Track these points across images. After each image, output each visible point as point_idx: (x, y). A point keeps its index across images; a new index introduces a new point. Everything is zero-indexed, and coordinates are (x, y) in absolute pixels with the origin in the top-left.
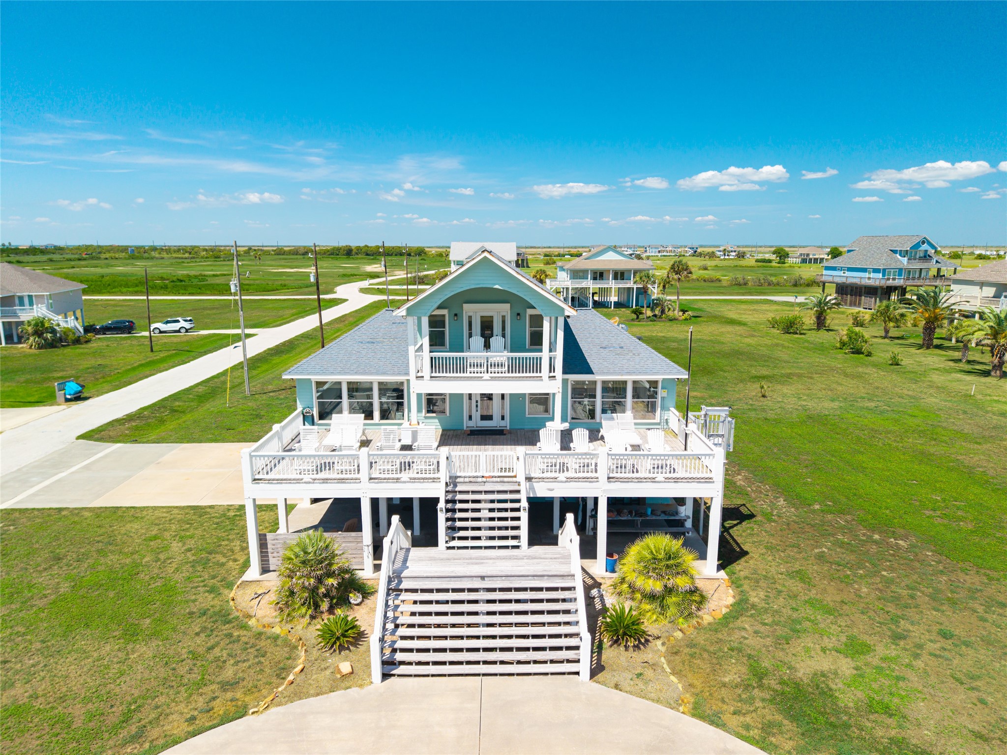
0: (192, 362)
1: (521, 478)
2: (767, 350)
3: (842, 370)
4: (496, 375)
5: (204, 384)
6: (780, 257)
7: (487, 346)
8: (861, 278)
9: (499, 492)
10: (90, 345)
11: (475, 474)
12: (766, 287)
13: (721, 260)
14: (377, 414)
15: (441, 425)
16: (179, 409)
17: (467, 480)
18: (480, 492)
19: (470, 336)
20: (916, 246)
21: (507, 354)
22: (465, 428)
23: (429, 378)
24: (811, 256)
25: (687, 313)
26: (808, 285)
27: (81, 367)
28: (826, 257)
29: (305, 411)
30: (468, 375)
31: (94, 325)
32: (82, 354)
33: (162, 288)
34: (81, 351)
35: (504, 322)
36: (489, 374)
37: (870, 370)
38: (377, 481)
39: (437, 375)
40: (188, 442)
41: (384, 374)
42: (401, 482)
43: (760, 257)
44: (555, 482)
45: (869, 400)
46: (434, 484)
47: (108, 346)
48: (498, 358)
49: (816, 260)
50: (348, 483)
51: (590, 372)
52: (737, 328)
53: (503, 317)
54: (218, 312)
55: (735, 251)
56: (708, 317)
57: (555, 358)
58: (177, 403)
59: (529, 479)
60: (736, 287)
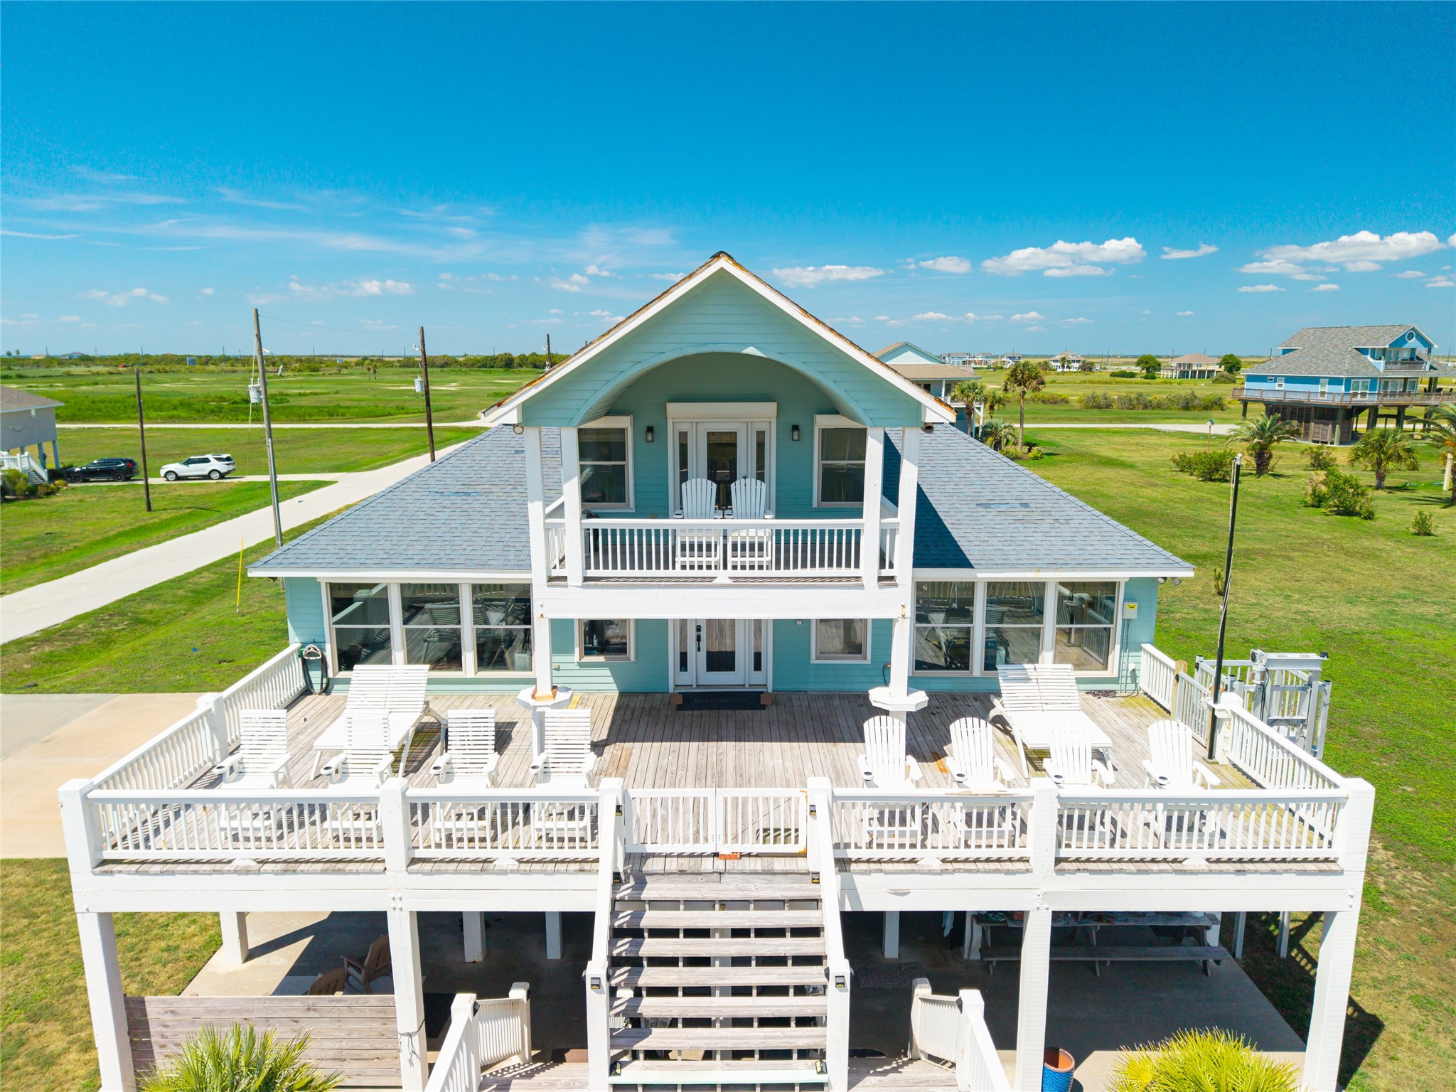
0: (209, 529)
1: (822, 860)
2: (1188, 508)
3: (1336, 544)
4: (748, 573)
5: (214, 569)
6: (1148, 370)
7: (724, 502)
8: (1310, 393)
9: (761, 904)
10: (54, 499)
11: (697, 849)
12: (1140, 411)
13: (1058, 374)
14: (469, 656)
15: (616, 682)
16: (150, 617)
17: (673, 865)
18: (709, 904)
19: (684, 477)
20: (1400, 342)
21: (771, 521)
22: (671, 690)
23: (580, 582)
24: (1195, 368)
25: (1035, 449)
26: (1206, 408)
27: (16, 538)
28: (1217, 368)
29: (305, 651)
30: (678, 572)
31: (72, 466)
32: (31, 514)
33: (212, 411)
34: (33, 509)
35: (761, 446)
36: (730, 572)
37: (1381, 544)
38: (428, 867)
39: (601, 572)
40: (131, 690)
41: (483, 566)
42: (493, 872)
43: (1115, 369)
44: (912, 872)
45: (1416, 600)
46: (581, 876)
47: (81, 501)
48: (752, 532)
49: (1202, 373)
50: (351, 873)
51: (962, 562)
52: (1123, 472)
53: (761, 435)
54: (287, 447)
55: (1078, 361)
56: (1069, 455)
57: (894, 532)
58: (149, 606)
59: (843, 864)
60: (1094, 411)
